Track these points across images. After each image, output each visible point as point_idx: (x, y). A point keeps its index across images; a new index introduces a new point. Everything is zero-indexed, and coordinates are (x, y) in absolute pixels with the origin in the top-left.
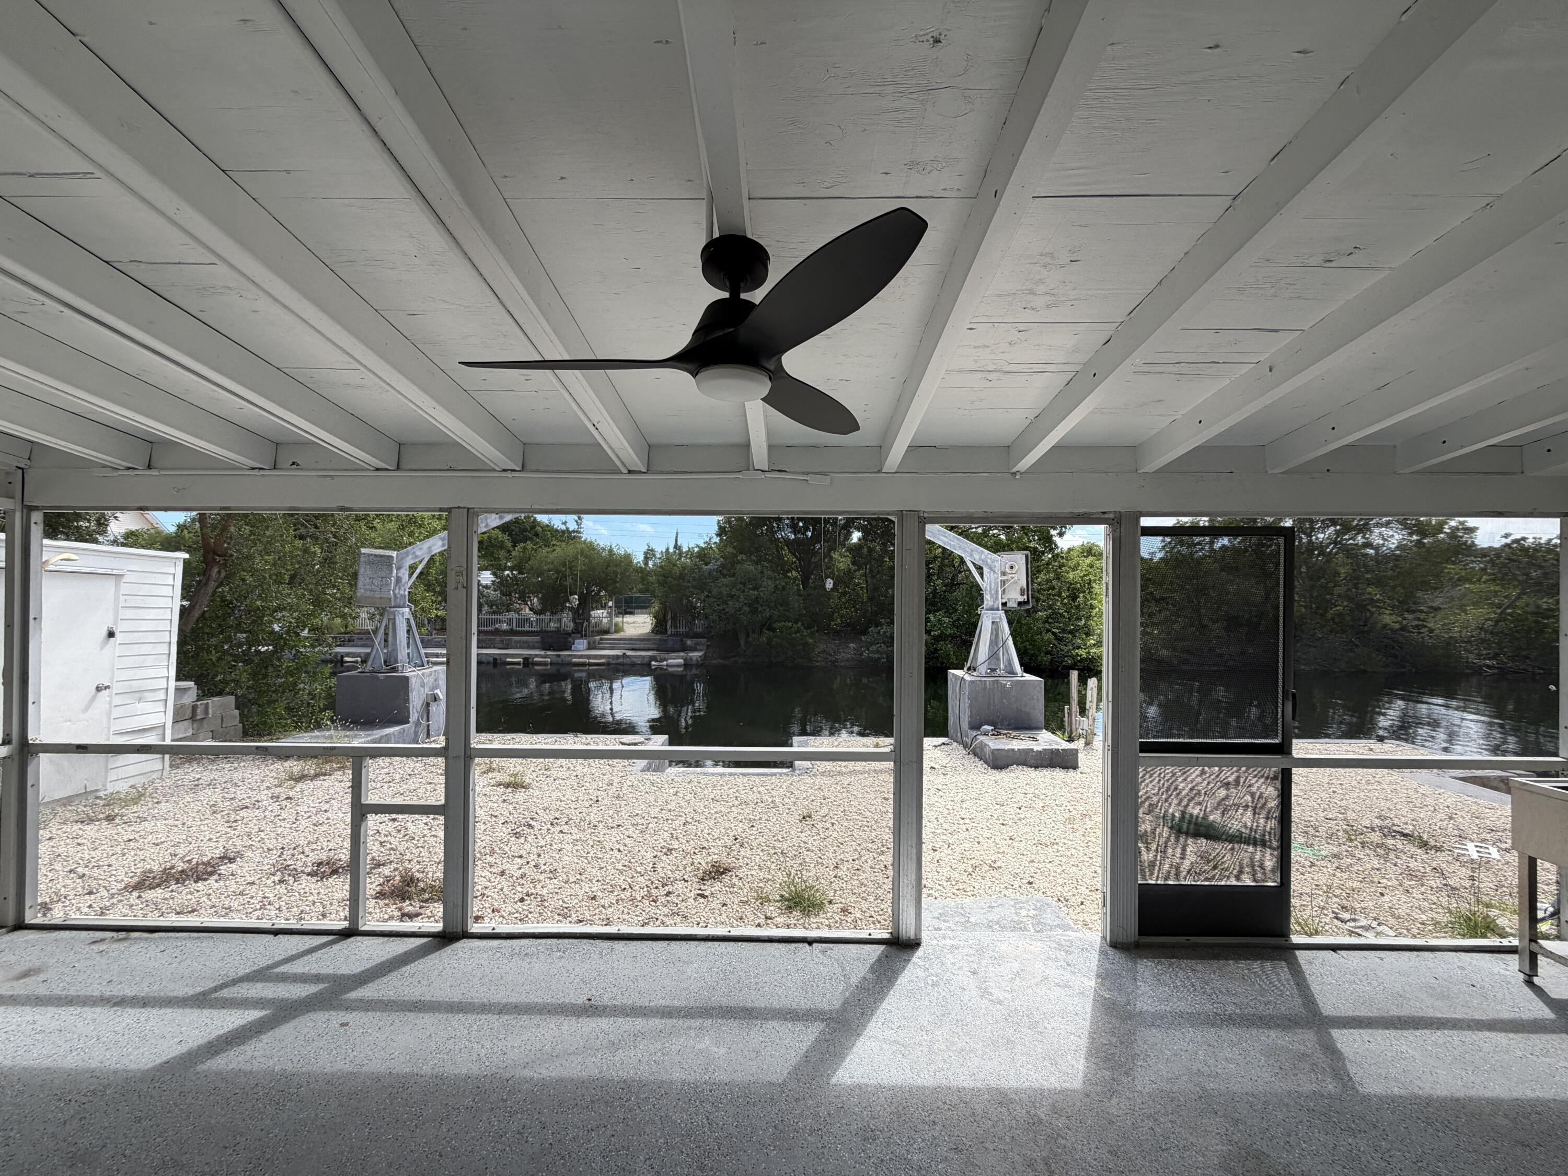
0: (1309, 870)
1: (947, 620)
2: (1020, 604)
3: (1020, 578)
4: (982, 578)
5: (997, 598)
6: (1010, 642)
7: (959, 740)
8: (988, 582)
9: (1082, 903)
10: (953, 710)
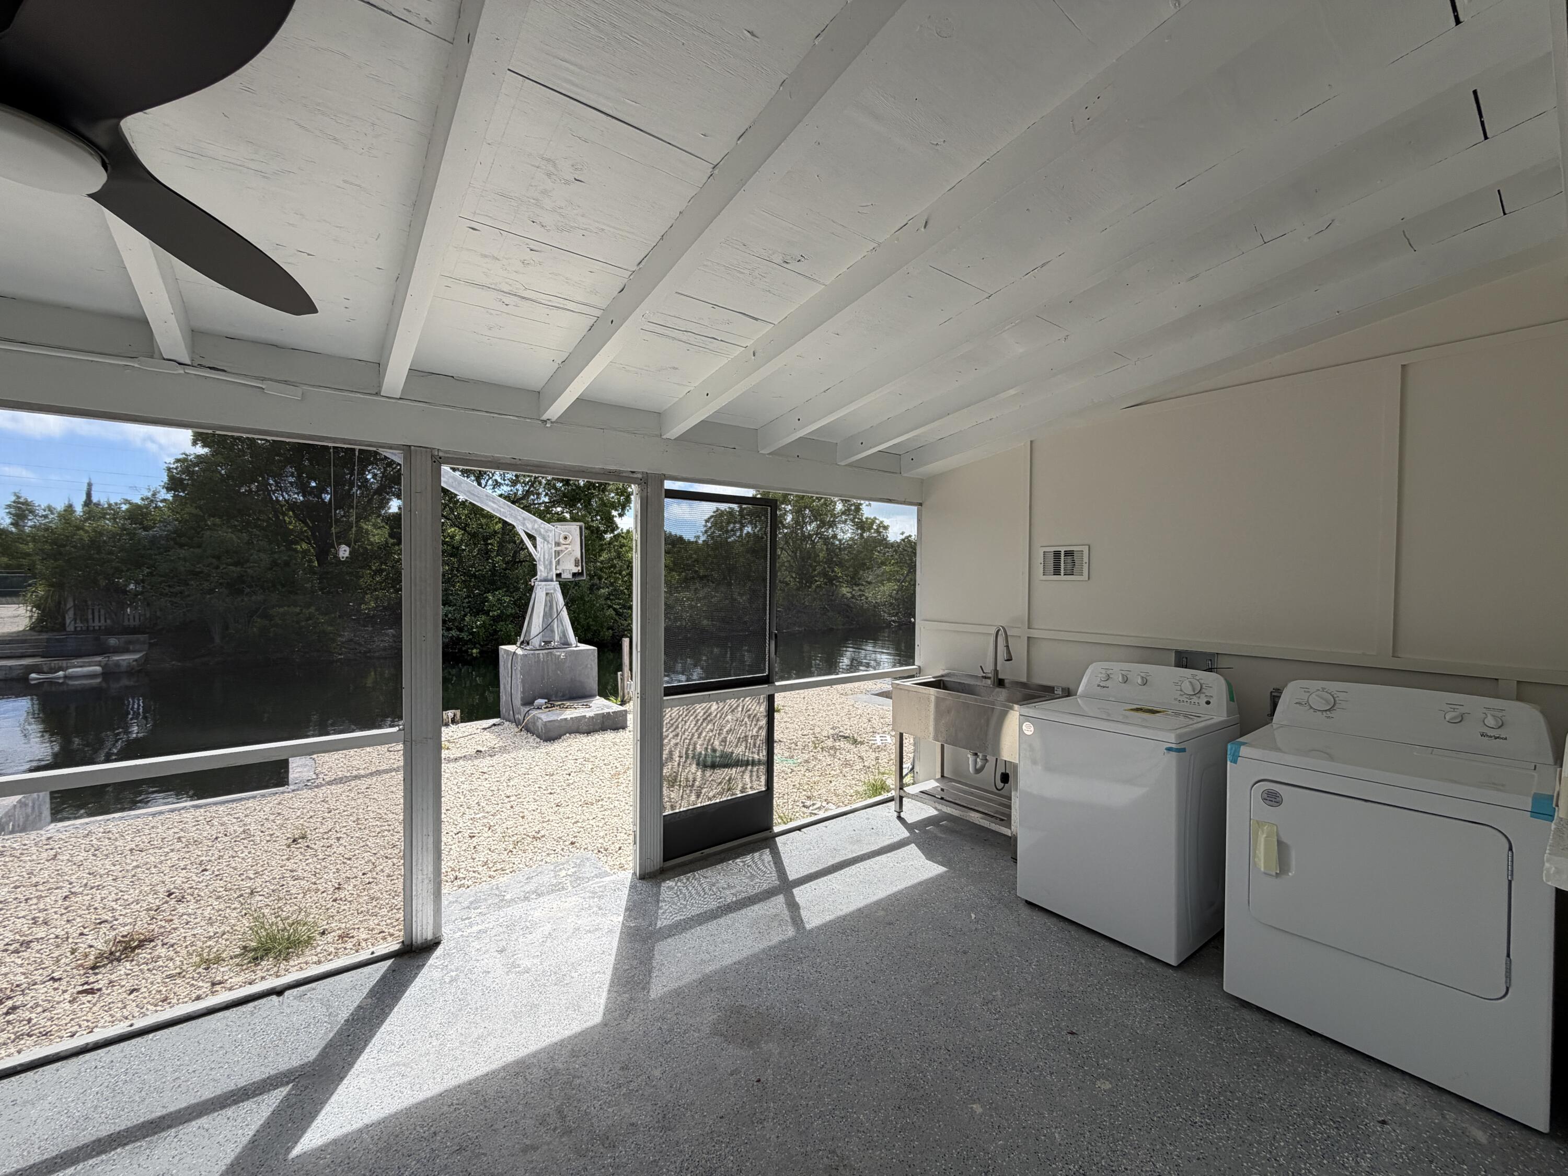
0: (790, 775)
1: (507, 599)
2: (574, 575)
3: (575, 549)
4: (535, 547)
5: (551, 569)
6: (565, 614)
7: (512, 718)
8: (541, 553)
9: (620, 848)
10: (505, 688)
